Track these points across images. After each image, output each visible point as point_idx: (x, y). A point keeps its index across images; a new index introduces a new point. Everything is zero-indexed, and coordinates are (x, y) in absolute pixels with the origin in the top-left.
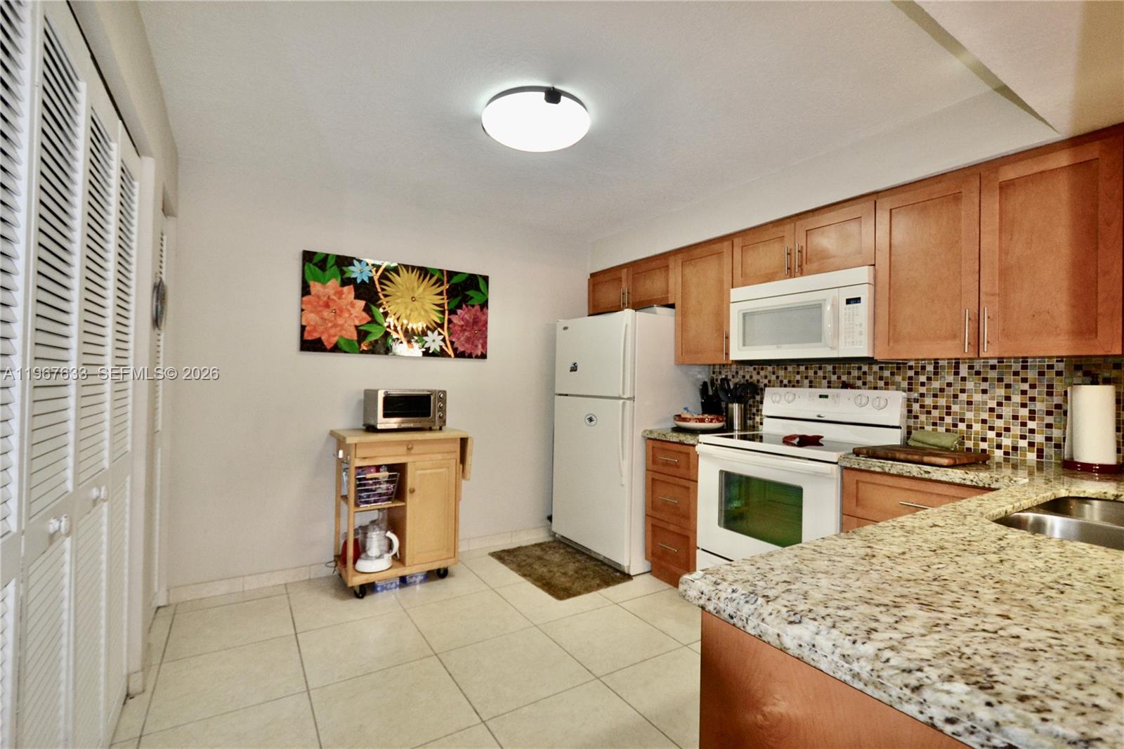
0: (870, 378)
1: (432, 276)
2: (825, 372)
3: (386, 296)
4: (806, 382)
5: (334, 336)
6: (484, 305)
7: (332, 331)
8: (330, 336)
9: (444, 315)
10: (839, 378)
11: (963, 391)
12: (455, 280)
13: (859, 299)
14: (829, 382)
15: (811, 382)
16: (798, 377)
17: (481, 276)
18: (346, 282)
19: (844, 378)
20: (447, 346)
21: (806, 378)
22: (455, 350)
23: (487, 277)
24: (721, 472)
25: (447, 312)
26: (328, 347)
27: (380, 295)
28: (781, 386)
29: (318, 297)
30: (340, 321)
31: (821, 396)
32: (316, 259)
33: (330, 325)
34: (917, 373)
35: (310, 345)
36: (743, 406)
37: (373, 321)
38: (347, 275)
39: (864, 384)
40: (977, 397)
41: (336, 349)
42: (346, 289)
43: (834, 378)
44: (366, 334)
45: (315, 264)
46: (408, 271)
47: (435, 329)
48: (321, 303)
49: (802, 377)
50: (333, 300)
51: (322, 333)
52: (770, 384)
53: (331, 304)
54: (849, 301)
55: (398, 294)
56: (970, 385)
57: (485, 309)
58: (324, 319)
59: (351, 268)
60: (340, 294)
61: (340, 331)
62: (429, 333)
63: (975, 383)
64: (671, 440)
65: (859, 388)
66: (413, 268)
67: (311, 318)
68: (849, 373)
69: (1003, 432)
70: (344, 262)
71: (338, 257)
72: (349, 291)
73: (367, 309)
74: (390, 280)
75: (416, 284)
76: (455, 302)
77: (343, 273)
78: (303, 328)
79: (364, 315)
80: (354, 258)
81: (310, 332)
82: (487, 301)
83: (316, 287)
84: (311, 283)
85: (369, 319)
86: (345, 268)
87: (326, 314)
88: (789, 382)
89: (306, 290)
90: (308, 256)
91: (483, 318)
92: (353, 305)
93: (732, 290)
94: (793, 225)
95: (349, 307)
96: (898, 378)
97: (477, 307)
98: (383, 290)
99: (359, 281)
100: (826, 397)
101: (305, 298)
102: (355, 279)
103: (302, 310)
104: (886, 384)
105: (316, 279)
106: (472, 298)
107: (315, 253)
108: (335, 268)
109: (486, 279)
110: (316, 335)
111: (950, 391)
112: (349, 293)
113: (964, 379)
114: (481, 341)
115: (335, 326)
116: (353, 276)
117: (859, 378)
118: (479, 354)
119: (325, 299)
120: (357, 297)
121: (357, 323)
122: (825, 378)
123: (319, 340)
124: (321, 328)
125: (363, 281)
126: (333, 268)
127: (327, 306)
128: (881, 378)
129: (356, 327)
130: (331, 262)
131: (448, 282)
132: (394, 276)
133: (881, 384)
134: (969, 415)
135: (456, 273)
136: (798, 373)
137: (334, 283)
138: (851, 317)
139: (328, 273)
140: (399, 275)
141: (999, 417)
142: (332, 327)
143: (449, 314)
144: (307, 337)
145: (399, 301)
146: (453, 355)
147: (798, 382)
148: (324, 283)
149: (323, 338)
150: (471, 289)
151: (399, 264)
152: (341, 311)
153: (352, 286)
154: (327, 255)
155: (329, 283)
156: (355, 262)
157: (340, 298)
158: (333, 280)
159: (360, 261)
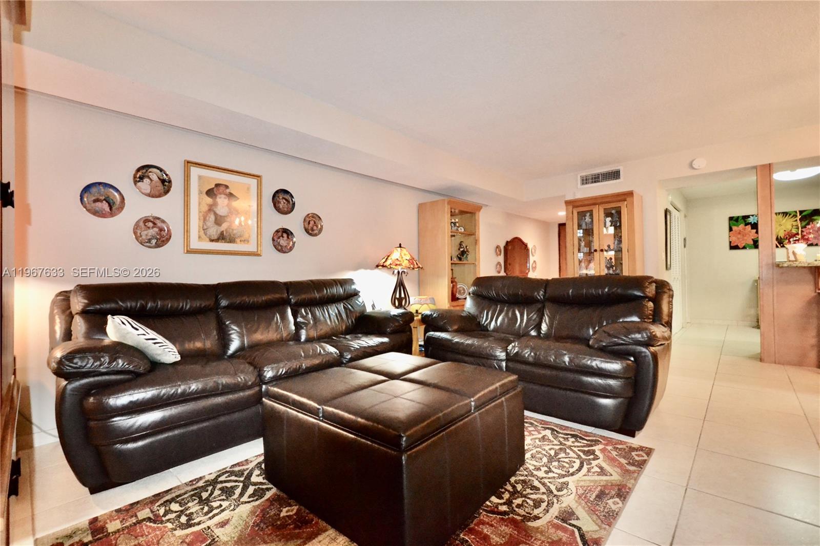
1: (790, 214)
7: (742, 242)
12: (804, 214)
18: (747, 224)
25: (800, 228)
26: (741, 247)
29: (736, 231)
30: (745, 238)
32: (734, 219)
33: (741, 240)
35: (733, 247)
38: (747, 222)
41: (744, 248)
42: (747, 227)
44: (757, 241)
45: (734, 221)
46: (777, 215)
48: (737, 233)
50: (742, 231)
53: (741, 233)
58: (738, 238)
59: (749, 219)
60: (745, 229)
61: (745, 241)
66: (779, 213)
67: (734, 239)
70: (745, 218)
71: (743, 216)
72: (749, 227)
73: (757, 232)
75: (781, 220)
76: (804, 224)
77: (745, 221)
78: (730, 242)
79: (756, 234)
80: (750, 215)
81: (733, 243)
83: (734, 228)
85: (758, 235)
86: (746, 220)
87: (739, 236)
89: (731, 229)
90: (731, 218)
92: (750, 232)
99: (752, 223)
101: (731, 232)
102: (751, 223)
103: (730, 236)
105: (734, 225)
107: (733, 217)
108: (742, 220)
110: (735, 244)
115: (743, 240)
116: (750, 222)
119: (739, 231)
120: (752, 229)
121: (753, 238)
123: (737, 245)
124: (737, 242)
125: (755, 223)
127: (739, 233)
129: (753, 239)
130: (740, 219)
131: (800, 215)
135: (804, 211)
137: (742, 226)
139: (739, 223)
143: (802, 228)
144: (732, 245)
148: (738, 226)
149: (739, 245)
152: (746, 234)
153: (750, 226)
154: (739, 217)
155: (740, 226)
156: (751, 217)
157: (745, 230)
158: (742, 225)
159: (753, 216)
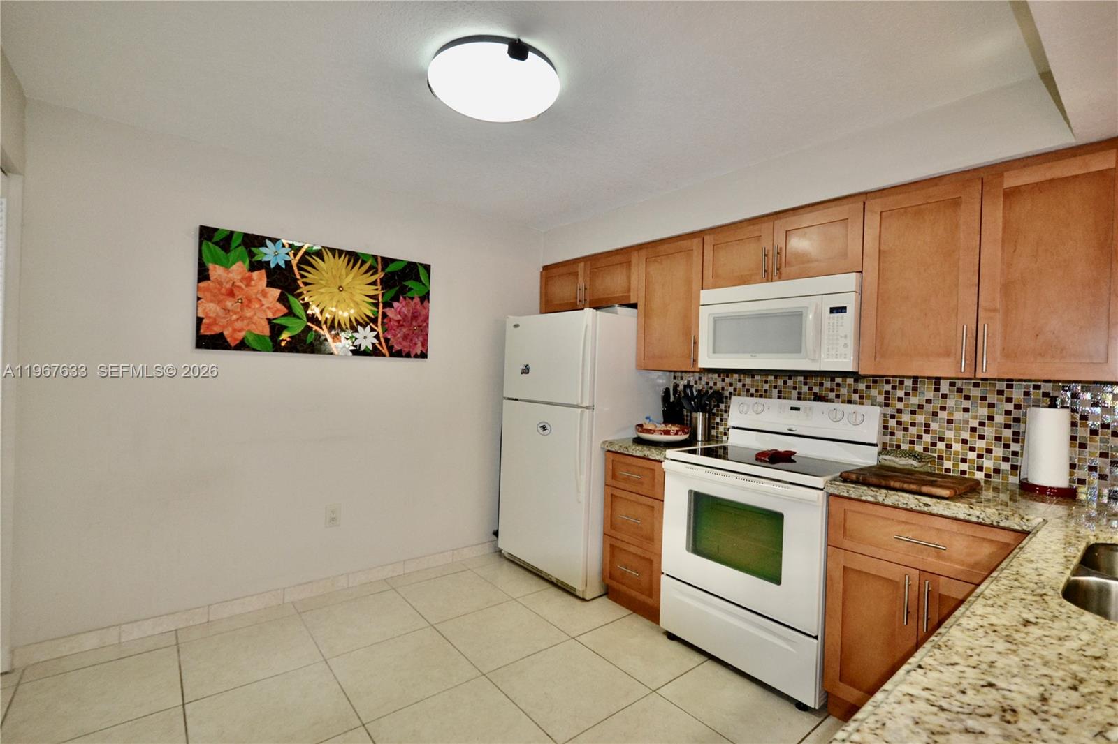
0: (843, 391)
1: (363, 263)
2: (795, 383)
3: (306, 284)
4: (775, 392)
5: (240, 331)
6: (425, 298)
7: (238, 325)
8: (234, 331)
9: (378, 308)
10: (810, 389)
11: (943, 408)
12: (391, 268)
13: (845, 308)
14: (800, 393)
15: (780, 392)
16: (766, 386)
17: (421, 264)
18: (255, 266)
19: (816, 389)
20: (380, 344)
21: (775, 387)
22: (390, 348)
23: (429, 266)
24: (690, 491)
25: (381, 305)
26: (233, 345)
27: (300, 282)
28: (747, 396)
29: (220, 283)
30: (248, 313)
31: (792, 408)
32: (217, 237)
33: (235, 317)
34: (894, 388)
35: (209, 340)
36: (707, 415)
37: (291, 313)
38: (256, 258)
39: (838, 396)
40: (959, 416)
41: (242, 346)
42: (255, 274)
43: (805, 389)
44: (283, 328)
45: (216, 243)
46: (334, 256)
47: (367, 324)
48: (223, 291)
49: (770, 387)
50: (239, 287)
51: (224, 327)
52: (735, 392)
53: (236, 292)
54: (833, 310)
55: (323, 282)
56: (950, 403)
57: (426, 302)
58: (227, 311)
59: (263, 250)
60: (248, 281)
61: (248, 325)
62: (360, 328)
63: (956, 401)
64: (634, 454)
65: (832, 401)
66: (341, 252)
67: (211, 308)
68: (821, 384)
69: (985, 454)
70: (253, 242)
71: (246, 235)
72: (260, 277)
73: (283, 299)
74: (313, 267)
75: (344, 272)
76: (391, 293)
77: (252, 255)
78: (199, 321)
79: (279, 306)
80: (265, 238)
81: (208, 328)
82: (428, 293)
83: (216, 271)
84: (210, 266)
85: (286, 311)
86: (254, 250)
87: (229, 304)
88: (757, 391)
89: (203, 275)
90: (206, 233)
91: (424, 312)
92: (264, 294)
93: (702, 291)
94: (772, 223)
95: (259, 296)
96: (874, 392)
97: (417, 300)
98: (303, 276)
99: (272, 265)
100: (798, 409)
101: (202, 284)
102: (268, 263)
103: (199, 299)
104: (861, 397)
105: (217, 261)
106: (411, 289)
107: (215, 230)
108: (242, 249)
109: (427, 268)
110: (216, 330)
111: (929, 408)
112: (260, 279)
113: (944, 396)
114: (421, 339)
115: (241, 318)
116: (265, 259)
117: (832, 390)
118: (419, 353)
119: (229, 286)
120: (270, 284)
121: (270, 316)
122: (795, 388)
123: (221, 335)
124: (224, 321)
125: (278, 265)
126: (240, 248)
127: (231, 294)
128: (856, 391)
129: (269, 320)
130: (236, 241)
131: (383, 270)
132: (316, 261)
133: (856, 397)
134: (949, 434)
135: (393, 261)
136: (766, 382)
137: (239, 269)
138: (835, 327)
139: (232, 255)
140: (323, 259)
141: (981, 437)
142: (238, 319)
143: (384, 308)
144: (205, 331)
145: (322, 290)
146: (387, 354)
147: (766, 391)
148: (227, 267)
149: (226, 333)
150: (410, 279)
151: (323, 247)
152: (250, 301)
153: (263, 271)
154: (232, 233)
155: (234, 267)
156: (268, 243)
157: (248, 285)
158: (239, 264)
159: (274, 241)
